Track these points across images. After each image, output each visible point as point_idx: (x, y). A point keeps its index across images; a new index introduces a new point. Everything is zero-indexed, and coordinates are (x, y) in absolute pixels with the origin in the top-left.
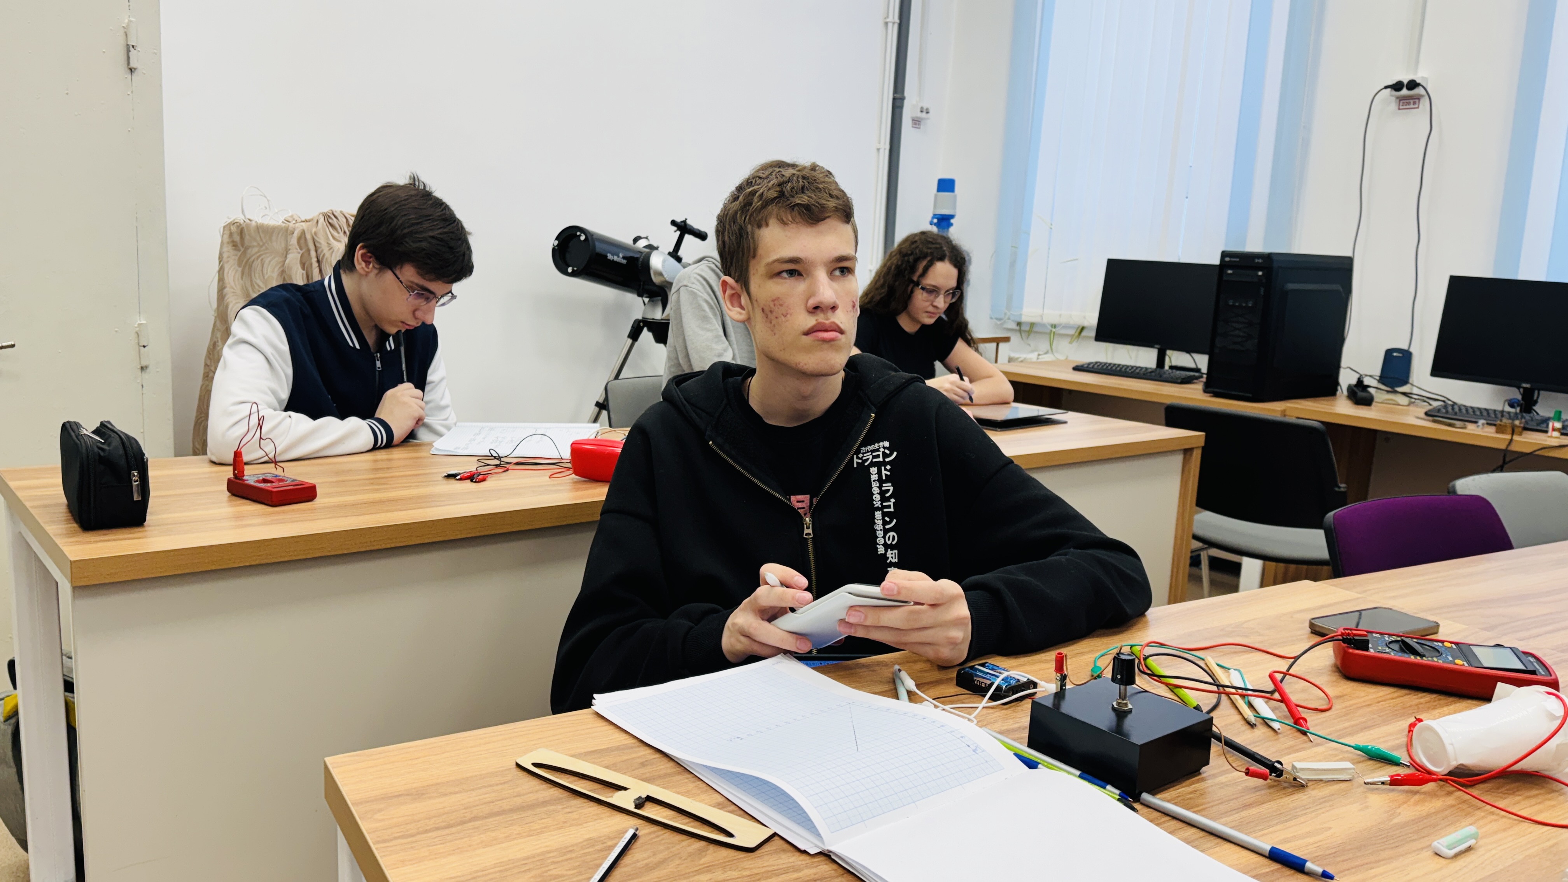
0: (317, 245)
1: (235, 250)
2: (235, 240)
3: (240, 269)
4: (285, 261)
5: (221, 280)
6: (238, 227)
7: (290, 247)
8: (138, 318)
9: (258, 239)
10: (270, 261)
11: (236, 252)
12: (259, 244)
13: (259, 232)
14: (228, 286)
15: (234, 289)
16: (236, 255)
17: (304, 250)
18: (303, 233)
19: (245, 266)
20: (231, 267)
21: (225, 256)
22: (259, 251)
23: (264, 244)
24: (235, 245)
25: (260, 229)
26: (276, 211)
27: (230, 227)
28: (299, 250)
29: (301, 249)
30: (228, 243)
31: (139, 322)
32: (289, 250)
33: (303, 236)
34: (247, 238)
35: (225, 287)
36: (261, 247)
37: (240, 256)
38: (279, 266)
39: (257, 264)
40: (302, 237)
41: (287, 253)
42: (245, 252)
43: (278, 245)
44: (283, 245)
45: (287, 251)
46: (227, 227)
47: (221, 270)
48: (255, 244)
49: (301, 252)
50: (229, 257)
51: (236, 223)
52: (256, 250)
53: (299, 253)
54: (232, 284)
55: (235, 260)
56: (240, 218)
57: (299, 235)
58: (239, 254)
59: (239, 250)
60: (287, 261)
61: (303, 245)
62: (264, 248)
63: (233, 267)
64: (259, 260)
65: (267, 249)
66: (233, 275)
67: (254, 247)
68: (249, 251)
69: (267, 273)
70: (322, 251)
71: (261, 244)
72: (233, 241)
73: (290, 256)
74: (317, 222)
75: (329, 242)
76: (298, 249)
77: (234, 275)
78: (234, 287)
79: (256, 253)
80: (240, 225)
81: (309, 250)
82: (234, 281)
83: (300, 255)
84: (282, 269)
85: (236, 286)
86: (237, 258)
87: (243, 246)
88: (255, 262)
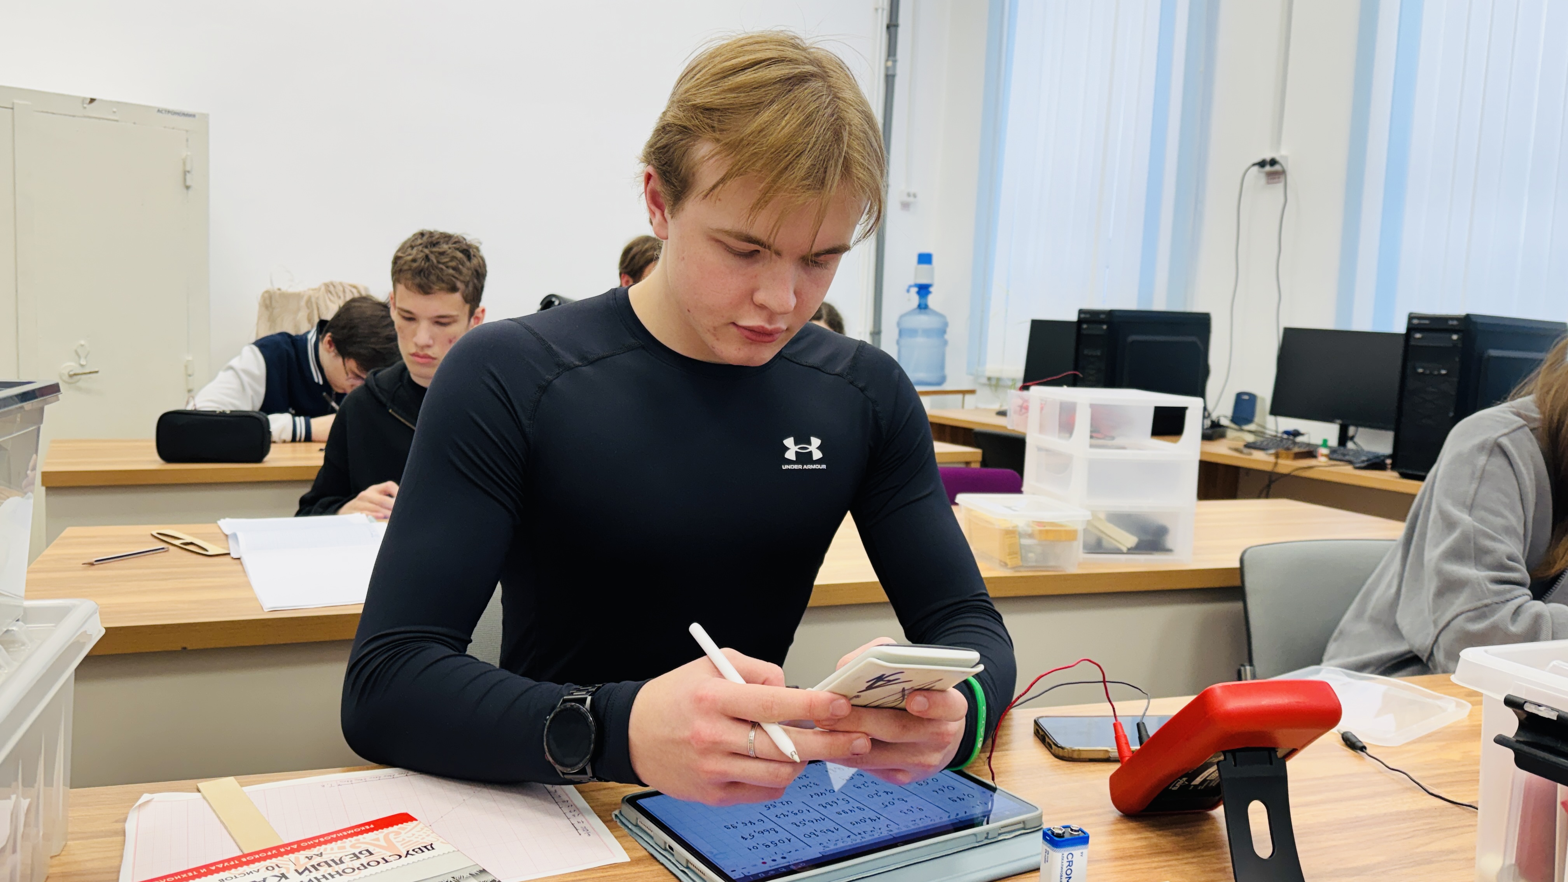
0: (319, 306)
3: (269, 324)
6: (269, 294)
8: (187, 356)
9: (281, 302)
10: (287, 318)
11: (267, 311)
18: (310, 298)
19: (271, 322)
21: (261, 313)
23: (284, 306)
24: (266, 307)
25: (282, 295)
27: (265, 294)
30: (262, 305)
31: (187, 359)
32: (300, 310)
34: (272, 299)
36: (282, 308)
37: (269, 314)
39: (279, 320)
41: (298, 312)
43: (293, 306)
44: (296, 306)
47: (258, 325)
49: (308, 311)
51: (268, 291)
52: (279, 310)
55: (266, 317)
56: (271, 288)
57: (307, 299)
59: (270, 311)
60: (298, 318)
63: (264, 323)
64: (281, 317)
65: (286, 309)
67: (277, 308)
68: (275, 311)
70: (322, 310)
72: (265, 304)
73: (300, 314)
74: (320, 289)
76: (306, 309)
80: (271, 292)
81: (313, 310)
83: (306, 314)
84: (294, 323)
87: (272, 307)
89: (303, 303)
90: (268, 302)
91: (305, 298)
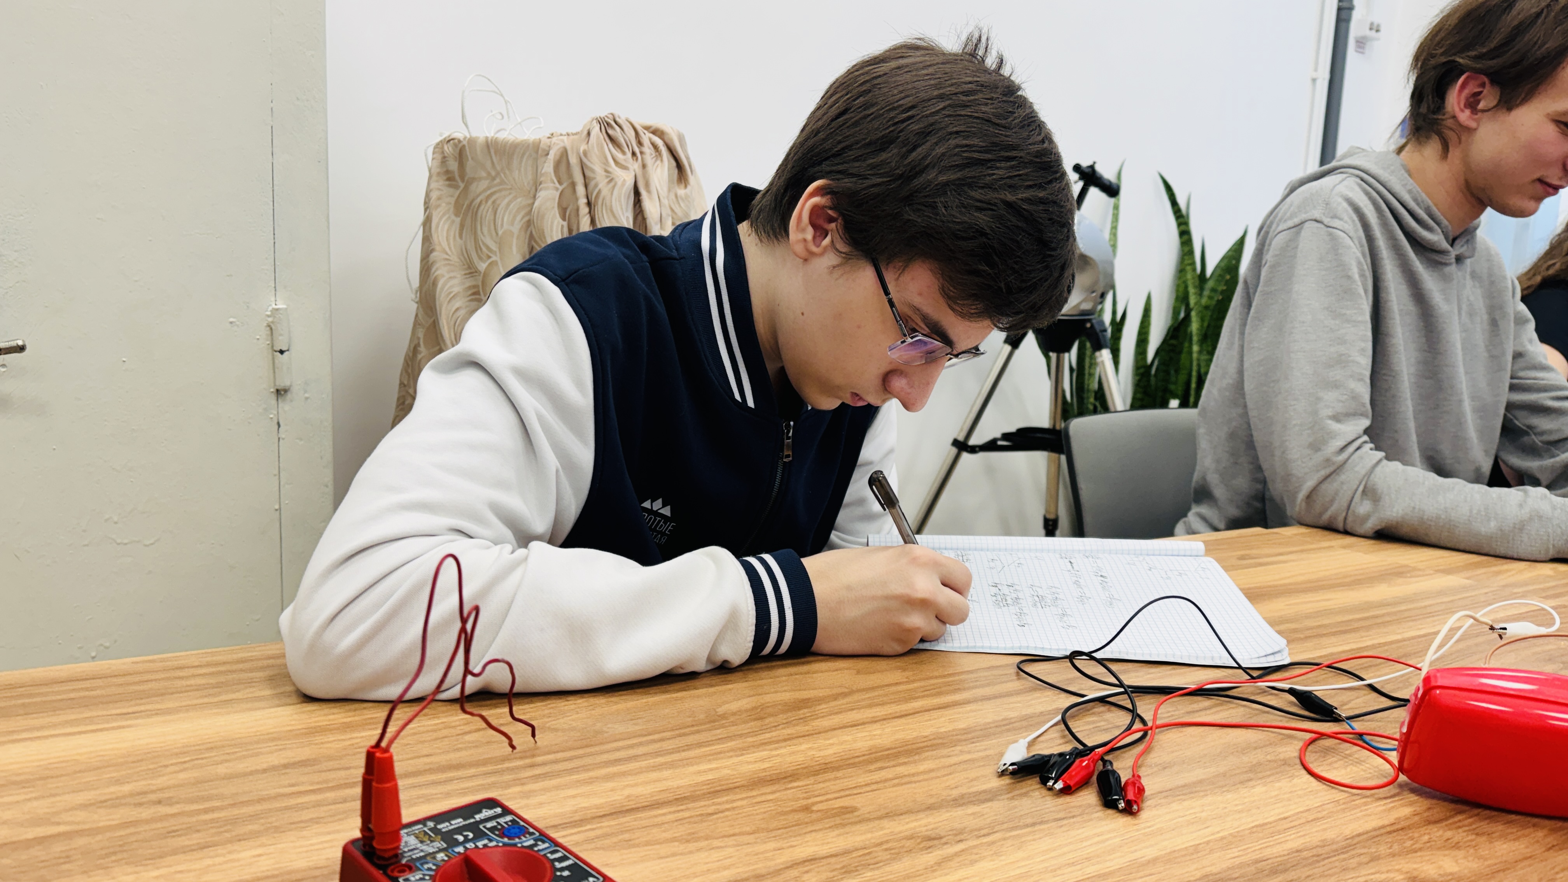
0: (588, 173)
1: (450, 186)
2: (451, 168)
3: (458, 220)
4: (533, 203)
5: (427, 239)
6: (455, 145)
7: (542, 179)
8: (273, 299)
9: (488, 165)
10: (508, 204)
11: (451, 190)
12: (489, 174)
13: (489, 152)
14: (437, 248)
15: (447, 254)
16: (452, 196)
17: (565, 185)
18: (564, 153)
19: (466, 214)
20: (444, 214)
21: (434, 195)
22: (488, 188)
23: (498, 174)
24: (450, 178)
25: (494, 148)
26: (519, 120)
27: (443, 148)
28: (557, 185)
29: (560, 183)
30: (438, 174)
31: (274, 306)
32: (541, 183)
33: (565, 158)
34: (470, 164)
35: (432, 251)
36: (494, 179)
37: (459, 196)
38: (522, 213)
39: (486, 211)
40: (563, 159)
41: (536, 190)
42: (466, 188)
43: (521, 175)
44: (530, 177)
45: (536, 185)
46: (439, 147)
47: (427, 223)
48: (484, 174)
49: (561, 188)
50: (439, 198)
51: (453, 139)
52: (484, 184)
53: (557, 189)
54: (445, 244)
55: (450, 203)
56: (460, 133)
57: (557, 157)
58: (458, 192)
59: (456, 187)
60: (536, 204)
61: (564, 176)
62: (498, 180)
63: (447, 216)
64: (490, 202)
65: (502, 183)
66: (446, 227)
67: (480, 179)
68: (473, 187)
69: (502, 225)
70: (596, 185)
71: (493, 173)
72: (447, 172)
73: (542, 195)
74: (589, 134)
75: (609, 169)
76: (556, 181)
77: (448, 230)
78: (447, 249)
79: (485, 190)
80: (460, 141)
81: (573, 185)
82: (448, 240)
83: (558, 194)
84: (526, 219)
85: (450, 248)
86: (453, 200)
87: (463, 180)
88: (482, 207)
89: (548, 167)
90: (453, 166)
91: (551, 156)
